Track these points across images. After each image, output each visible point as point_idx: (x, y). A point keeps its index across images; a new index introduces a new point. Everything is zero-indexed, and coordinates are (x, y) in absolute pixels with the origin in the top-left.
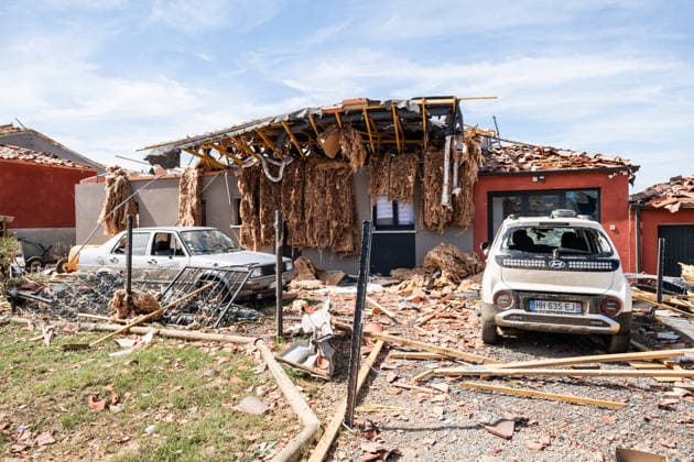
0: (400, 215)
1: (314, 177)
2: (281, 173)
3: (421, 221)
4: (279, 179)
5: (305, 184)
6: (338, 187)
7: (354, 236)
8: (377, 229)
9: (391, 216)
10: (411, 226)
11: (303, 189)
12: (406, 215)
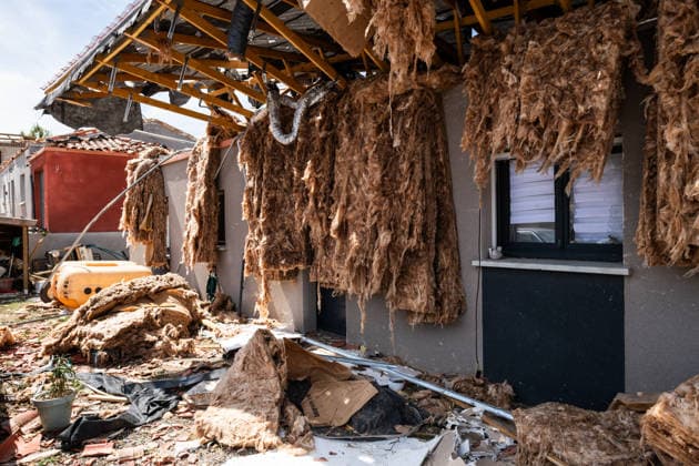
0: (579, 214)
1: (355, 124)
2: (296, 124)
3: (641, 239)
4: (291, 139)
5: (336, 142)
6: (396, 143)
7: (437, 272)
8: (506, 255)
9: (550, 217)
10: (612, 252)
11: (333, 155)
12: (597, 215)
